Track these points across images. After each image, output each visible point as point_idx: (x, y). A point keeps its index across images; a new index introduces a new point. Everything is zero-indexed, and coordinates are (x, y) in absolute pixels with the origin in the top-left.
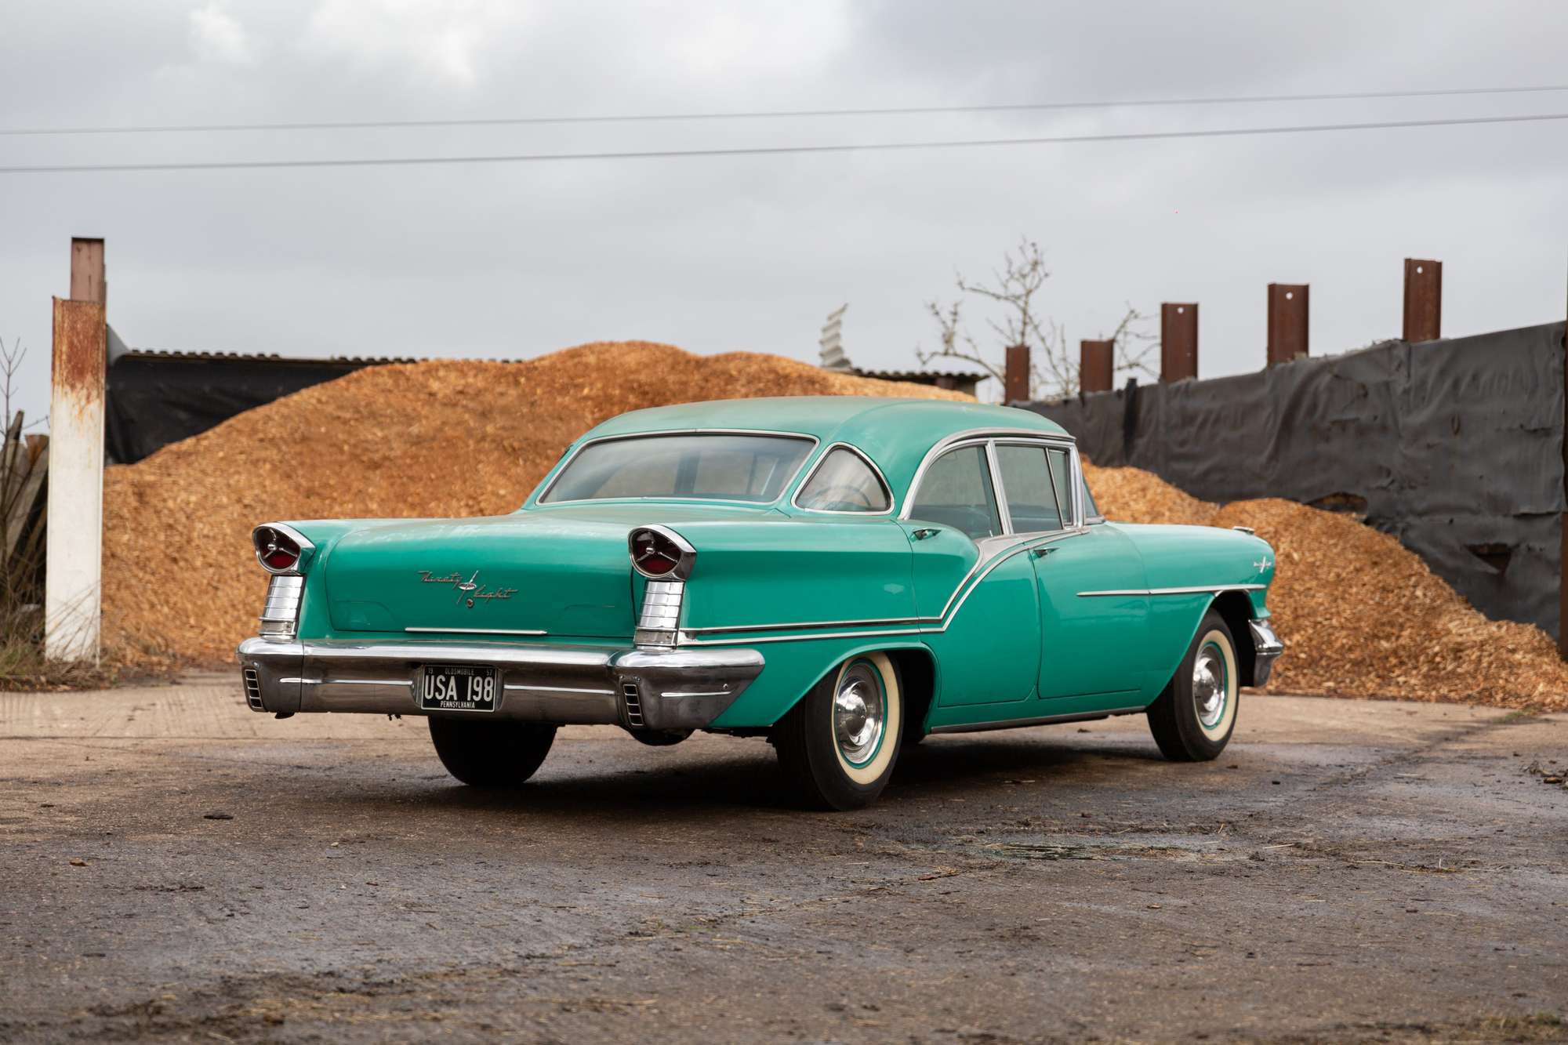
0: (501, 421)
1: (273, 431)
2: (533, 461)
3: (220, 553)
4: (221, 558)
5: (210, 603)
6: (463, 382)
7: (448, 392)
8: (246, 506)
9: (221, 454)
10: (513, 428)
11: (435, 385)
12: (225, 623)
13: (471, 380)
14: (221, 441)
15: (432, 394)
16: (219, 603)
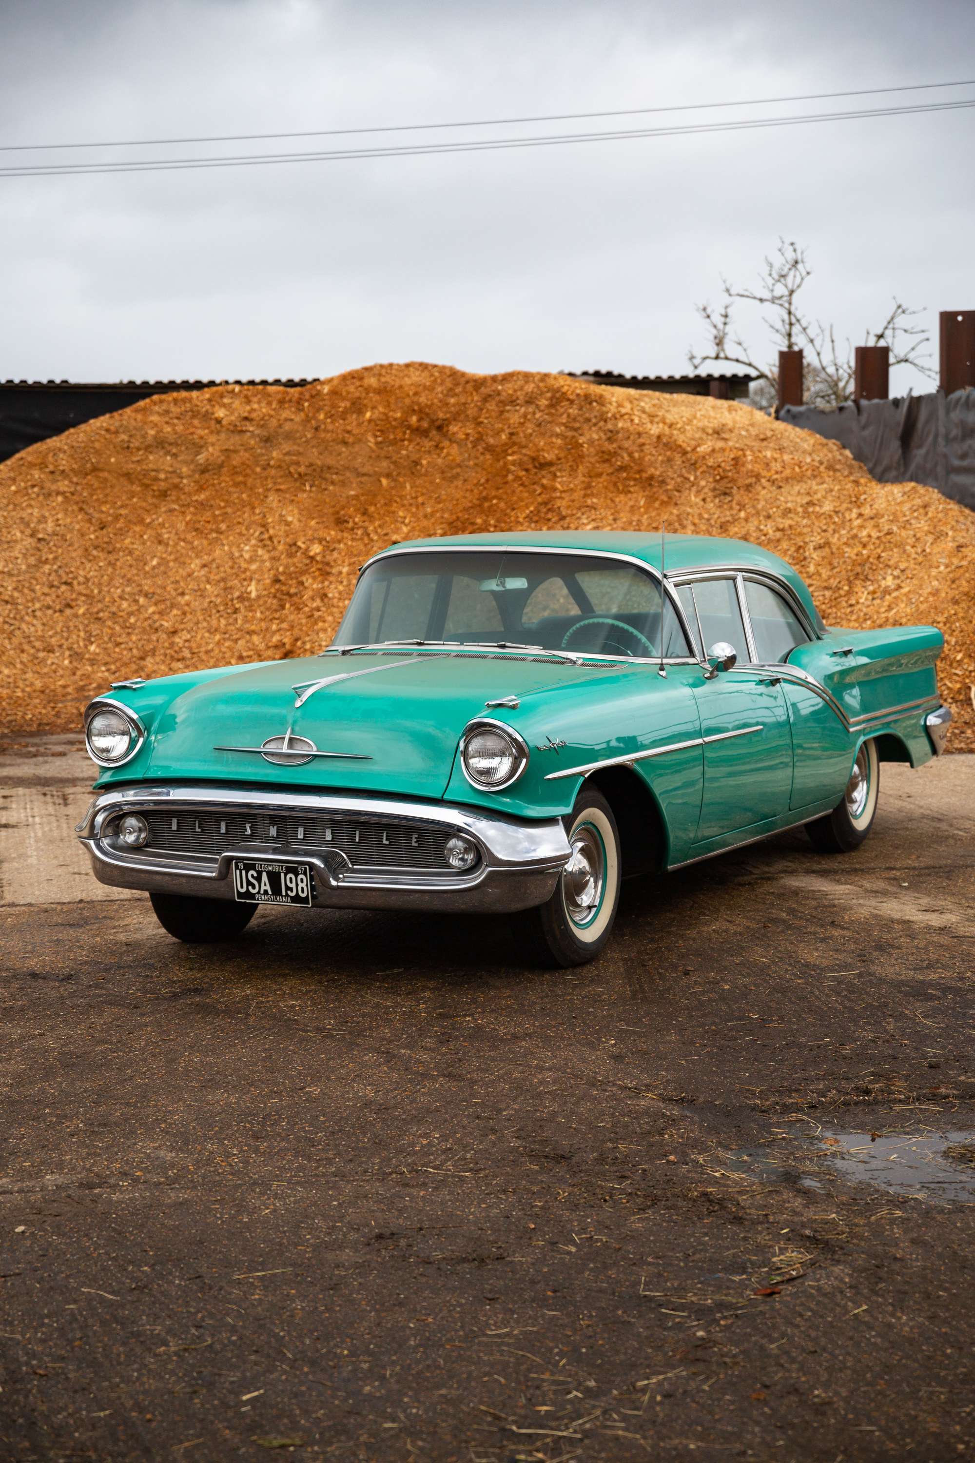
0: (286, 447)
1: (64, 463)
2: (319, 486)
3: (15, 589)
4: (16, 594)
5: (7, 641)
6: (248, 408)
7: (233, 418)
8: (40, 540)
9: (13, 488)
10: (299, 454)
11: (221, 413)
12: (21, 662)
13: (256, 406)
14: (12, 474)
15: (219, 421)
16: (14, 640)
